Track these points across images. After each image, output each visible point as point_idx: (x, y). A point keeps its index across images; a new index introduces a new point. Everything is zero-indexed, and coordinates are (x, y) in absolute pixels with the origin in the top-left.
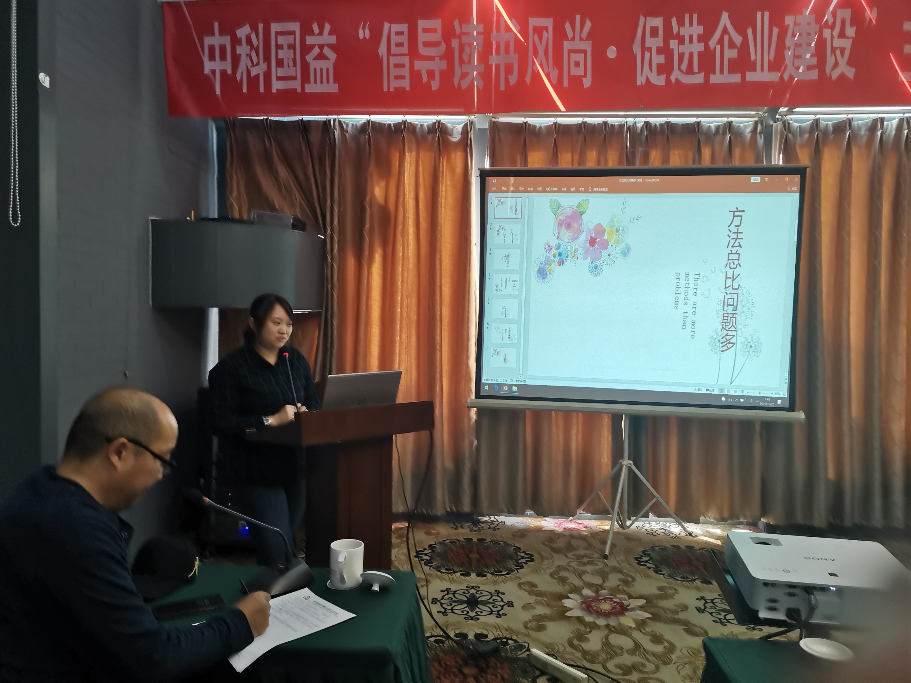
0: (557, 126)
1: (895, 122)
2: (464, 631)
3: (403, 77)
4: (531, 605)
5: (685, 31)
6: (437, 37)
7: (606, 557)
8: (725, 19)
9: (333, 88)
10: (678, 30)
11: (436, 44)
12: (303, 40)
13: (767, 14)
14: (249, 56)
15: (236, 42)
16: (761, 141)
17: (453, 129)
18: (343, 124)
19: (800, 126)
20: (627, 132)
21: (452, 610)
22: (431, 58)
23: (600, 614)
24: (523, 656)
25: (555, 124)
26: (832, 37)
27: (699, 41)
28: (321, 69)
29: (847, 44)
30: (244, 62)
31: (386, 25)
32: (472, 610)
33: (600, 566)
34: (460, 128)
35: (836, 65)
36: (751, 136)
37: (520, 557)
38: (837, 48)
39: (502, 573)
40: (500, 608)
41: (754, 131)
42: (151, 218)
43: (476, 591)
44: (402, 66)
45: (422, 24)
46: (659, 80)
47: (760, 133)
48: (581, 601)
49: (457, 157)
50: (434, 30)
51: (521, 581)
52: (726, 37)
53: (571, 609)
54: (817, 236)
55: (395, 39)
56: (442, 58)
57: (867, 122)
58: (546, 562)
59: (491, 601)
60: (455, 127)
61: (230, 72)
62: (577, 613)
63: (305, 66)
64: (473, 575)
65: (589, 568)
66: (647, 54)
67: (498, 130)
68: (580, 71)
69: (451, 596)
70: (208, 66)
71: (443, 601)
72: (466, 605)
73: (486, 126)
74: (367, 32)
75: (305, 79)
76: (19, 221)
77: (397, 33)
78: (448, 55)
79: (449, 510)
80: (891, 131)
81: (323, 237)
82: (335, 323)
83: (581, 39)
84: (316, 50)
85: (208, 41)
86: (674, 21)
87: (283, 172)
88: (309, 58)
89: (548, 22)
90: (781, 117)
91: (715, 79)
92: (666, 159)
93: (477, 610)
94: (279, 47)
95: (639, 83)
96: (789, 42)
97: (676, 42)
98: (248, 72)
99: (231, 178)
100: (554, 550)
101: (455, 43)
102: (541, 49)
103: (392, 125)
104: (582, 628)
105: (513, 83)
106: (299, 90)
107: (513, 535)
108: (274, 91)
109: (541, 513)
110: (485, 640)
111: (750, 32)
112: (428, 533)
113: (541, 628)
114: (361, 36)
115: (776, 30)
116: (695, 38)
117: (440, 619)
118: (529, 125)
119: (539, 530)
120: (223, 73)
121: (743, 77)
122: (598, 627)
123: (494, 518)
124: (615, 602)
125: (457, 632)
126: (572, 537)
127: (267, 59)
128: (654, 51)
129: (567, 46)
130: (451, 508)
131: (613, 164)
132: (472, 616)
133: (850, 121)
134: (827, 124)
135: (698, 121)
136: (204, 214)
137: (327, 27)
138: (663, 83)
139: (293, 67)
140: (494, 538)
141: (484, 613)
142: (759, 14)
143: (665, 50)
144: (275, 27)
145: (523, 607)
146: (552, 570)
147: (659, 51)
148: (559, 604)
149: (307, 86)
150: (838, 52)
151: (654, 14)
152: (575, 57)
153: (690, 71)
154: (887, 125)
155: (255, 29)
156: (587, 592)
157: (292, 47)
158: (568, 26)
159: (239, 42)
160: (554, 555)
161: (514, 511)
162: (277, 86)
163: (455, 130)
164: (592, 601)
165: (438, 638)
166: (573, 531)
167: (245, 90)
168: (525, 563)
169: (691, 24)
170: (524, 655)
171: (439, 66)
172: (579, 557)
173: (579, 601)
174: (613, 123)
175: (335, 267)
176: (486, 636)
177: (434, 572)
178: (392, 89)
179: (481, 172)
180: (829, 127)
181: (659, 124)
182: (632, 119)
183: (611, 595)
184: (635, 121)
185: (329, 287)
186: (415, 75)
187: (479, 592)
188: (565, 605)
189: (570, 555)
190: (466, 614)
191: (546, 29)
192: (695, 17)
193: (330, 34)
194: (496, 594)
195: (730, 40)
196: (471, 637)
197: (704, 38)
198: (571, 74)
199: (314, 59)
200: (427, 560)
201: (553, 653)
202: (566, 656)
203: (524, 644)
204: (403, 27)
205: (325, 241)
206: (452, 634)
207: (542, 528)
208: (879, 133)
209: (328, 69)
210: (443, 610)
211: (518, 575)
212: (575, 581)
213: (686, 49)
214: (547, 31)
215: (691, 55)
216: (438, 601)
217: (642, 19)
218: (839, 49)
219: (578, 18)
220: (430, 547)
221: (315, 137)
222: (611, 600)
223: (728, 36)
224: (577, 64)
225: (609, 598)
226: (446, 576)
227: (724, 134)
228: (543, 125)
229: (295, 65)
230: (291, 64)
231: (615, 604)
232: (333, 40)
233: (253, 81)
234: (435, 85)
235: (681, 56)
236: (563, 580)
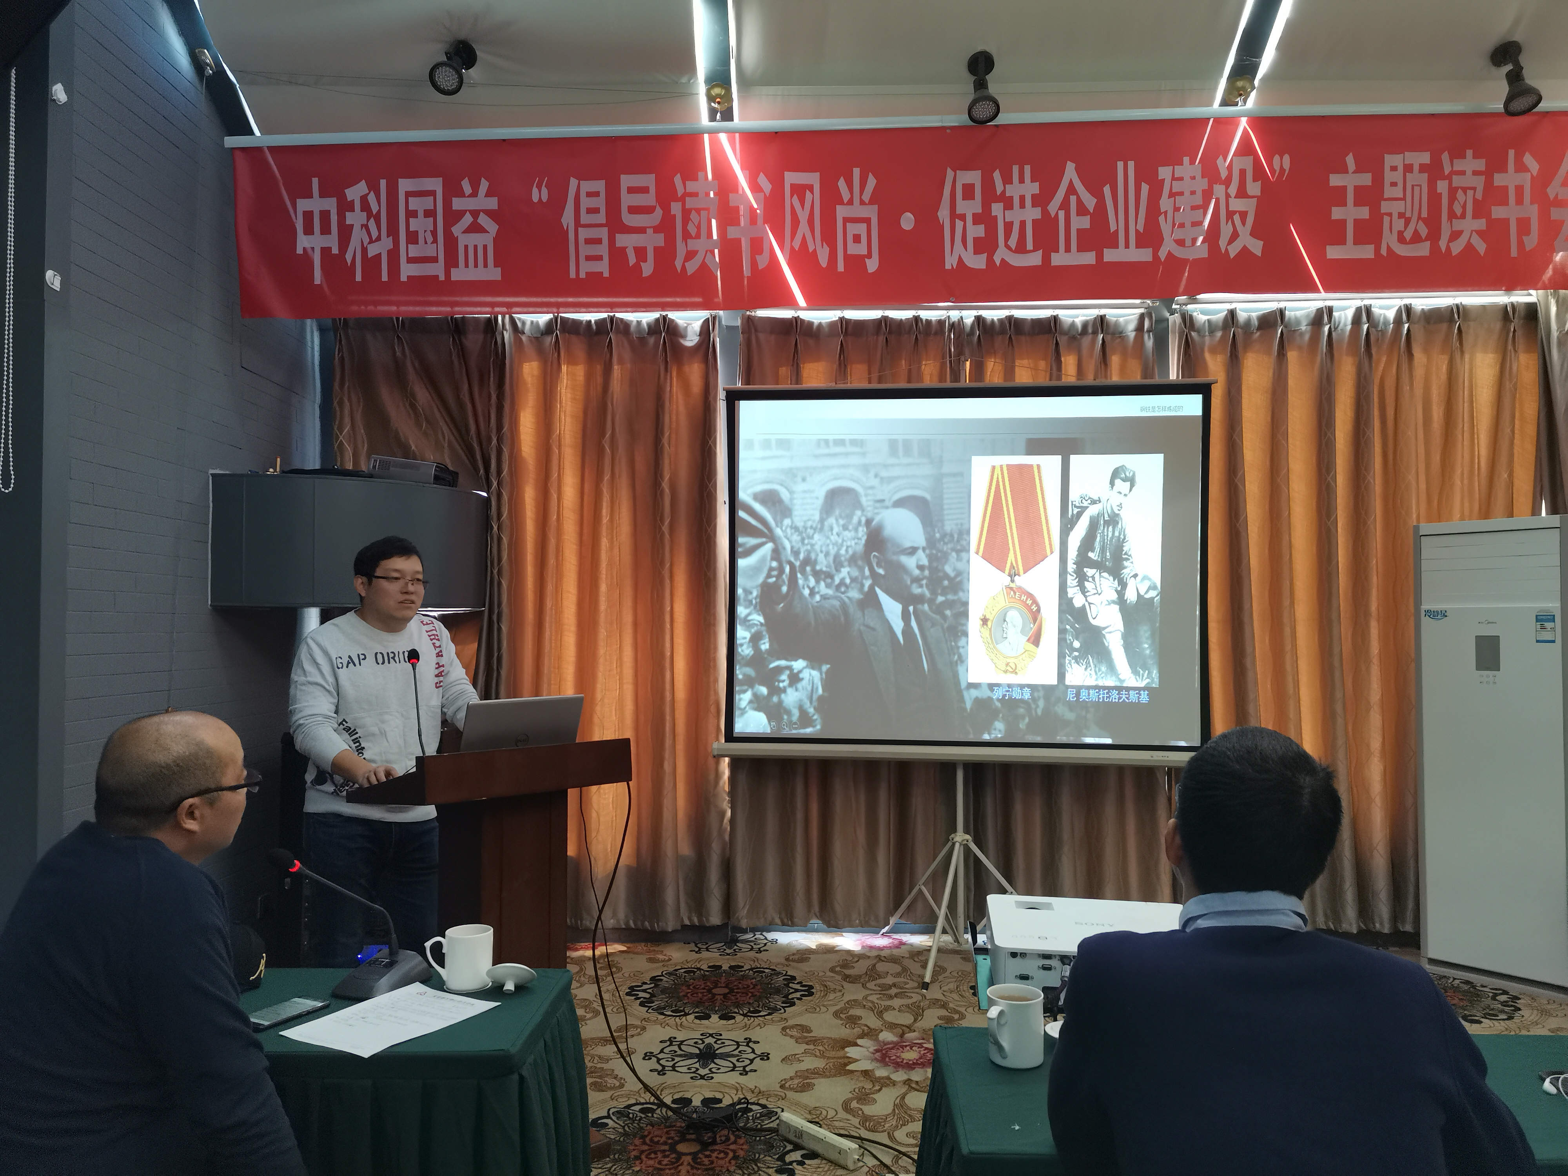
0: (844, 323)
1: (1350, 314)
2: (688, 1095)
3: (599, 258)
4: (797, 1056)
5: (1014, 191)
6: (649, 199)
7: (925, 986)
8: (1070, 172)
9: (494, 274)
10: (1003, 188)
11: (647, 210)
12: (447, 204)
13: (1131, 164)
14: (366, 227)
15: (345, 206)
16: (1149, 342)
17: (686, 327)
18: (517, 321)
19: (1209, 321)
20: (950, 331)
21: (674, 1067)
22: (641, 230)
23: (899, 1065)
24: (771, 1125)
25: (842, 319)
26: (1228, 196)
27: (1034, 205)
28: (476, 247)
29: (1248, 206)
30: (357, 237)
31: (573, 182)
32: (704, 1066)
33: (916, 998)
34: (697, 326)
35: (1235, 236)
36: (1136, 337)
37: (792, 991)
38: (1234, 212)
39: (761, 1014)
40: (748, 1062)
41: (1140, 328)
42: (212, 471)
43: (715, 1040)
44: (599, 241)
45: (626, 181)
46: (977, 262)
47: (1149, 331)
48: (875, 1048)
49: (695, 371)
50: (645, 190)
51: (787, 1024)
52: (1073, 199)
53: (856, 1061)
54: (1239, 484)
55: (586, 203)
56: (657, 230)
57: (1309, 312)
58: (832, 996)
59: (736, 1052)
60: (691, 324)
61: (335, 251)
62: (865, 1065)
63: (451, 243)
64: (715, 1018)
65: (897, 1002)
66: (959, 224)
67: (756, 331)
68: (860, 249)
69: (676, 1048)
70: (303, 242)
71: (660, 1056)
72: (697, 1060)
73: (738, 323)
74: (545, 191)
75: (451, 261)
76: (12, 486)
77: (589, 194)
78: (666, 226)
79: (687, 922)
80: (1345, 325)
81: (485, 494)
82: (504, 628)
83: (862, 203)
84: (468, 219)
85: (303, 205)
86: (997, 175)
87: (423, 395)
88: (457, 230)
89: (813, 179)
90: (1178, 306)
91: (1059, 259)
92: (1009, 372)
93: (712, 1065)
94: (411, 214)
95: (948, 266)
96: (1165, 203)
97: (1001, 205)
98: (364, 250)
99: (341, 403)
100: (846, 978)
101: (676, 208)
102: (803, 216)
103: (593, 322)
104: (868, 1086)
105: (764, 266)
106: (442, 278)
107: (787, 959)
108: (404, 278)
109: (834, 925)
110: (718, 1106)
111: (1107, 190)
112: (651, 960)
113: (805, 1087)
114: (535, 199)
115: (1145, 188)
116: (1028, 202)
117: (653, 1080)
118: (802, 321)
119: (830, 950)
120: (325, 251)
121: (1100, 256)
122: (894, 1083)
123: (761, 934)
124: (926, 1049)
125: (675, 1097)
126: (879, 958)
127: (393, 231)
128: (969, 219)
129: (841, 212)
130: (690, 919)
131: (931, 380)
132: (703, 1074)
133: (1282, 312)
134: (1249, 316)
135: (1055, 314)
136: (297, 465)
137: (484, 185)
138: (983, 266)
139: (432, 243)
140: (756, 963)
141: (723, 1070)
142: (1120, 164)
143: (984, 218)
144: (405, 185)
145: (783, 1059)
146: (837, 1008)
147: (977, 219)
148: (841, 1054)
149: (453, 271)
150: (1237, 218)
151: (967, 167)
152: (854, 229)
153: (1021, 248)
154: (1340, 318)
155: (374, 187)
156: (887, 1036)
157: (430, 213)
158: (842, 184)
159: (351, 207)
160: (846, 985)
161: (789, 923)
162: (407, 271)
163: (689, 329)
164: (892, 1048)
165: (645, 1106)
166: (882, 950)
167: (358, 278)
168: (798, 999)
169: (1022, 180)
170: (774, 1125)
171: (652, 241)
172: (885, 987)
173: (872, 1049)
174: (929, 319)
175: (505, 540)
176: (720, 1101)
177: (654, 1016)
178: (582, 275)
179: (727, 392)
180: (1252, 323)
181: (998, 319)
182: (958, 312)
183: (923, 1039)
184: (961, 315)
185: (495, 572)
186: (617, 255)
187: (719, 1042)
188: (848, 1055)
189: (871, 985)
190: (694, 1072)
191: (811, 188)
192: (1027, 169)
193: (488, 195)
194: (745, 1044)
195: (1079, 202)
196: (697, 1102)
197: (1040, 201)
198: (848, 253)
199: (464, 232)
200: (645, 998)
201: (817, 1120)
202: (837, 1124)
203: (775, 1110)
204: (599, 186)
205: (487, 500)
206: (668, 1100)
207: (834, 947)
208: (1326, 328)
209: (485, 247)
210: (660, 1068)
211: (784, 1016)
212: (872, 1021)
213: (1015, 216)
214: (812, 192)
215: (1023, 224)
216: (654, 1056)
217: (950, 173)
218: (1238, 214)
219: (856, 172)
220: (653, 979)
221: (473, 341)
222: (920, 1046)
223: (1075, 197)
224: (857, 239)
225: (917, 1044)
226: (671, 1021)
227: (1095, 333)
228: (823, 321)
229: (435, 241)
230: (430, 239)
231: (926, 1052)
232: (492, 203)
233: (371, 264)
234: (647, 269)
235: (1008, 226)
236: (853, 1021)
